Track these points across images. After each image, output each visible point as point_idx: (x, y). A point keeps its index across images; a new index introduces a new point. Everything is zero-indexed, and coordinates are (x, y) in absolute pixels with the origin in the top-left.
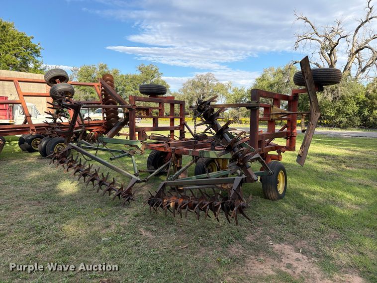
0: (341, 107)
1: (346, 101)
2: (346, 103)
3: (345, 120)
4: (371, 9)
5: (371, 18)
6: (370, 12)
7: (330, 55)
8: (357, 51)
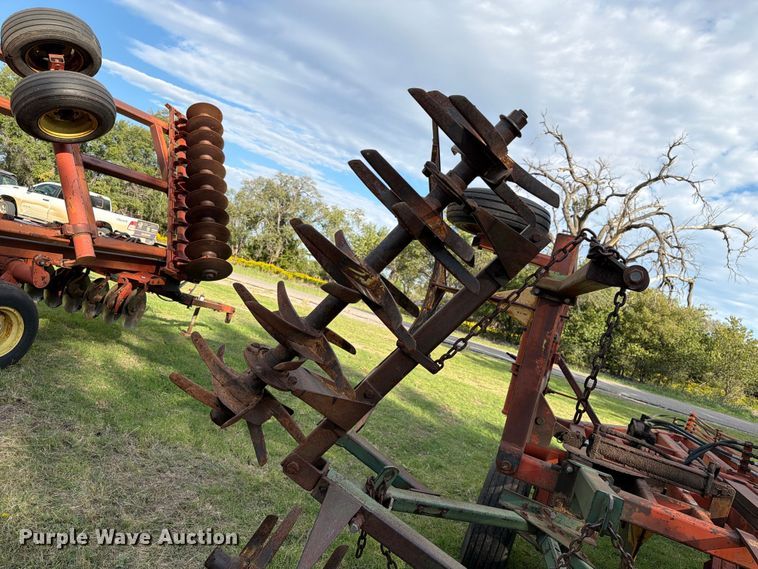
4: (671, 160)
5: (667, 177)
6: (669, 165)
7: (581, 220)
8: (628, 229)
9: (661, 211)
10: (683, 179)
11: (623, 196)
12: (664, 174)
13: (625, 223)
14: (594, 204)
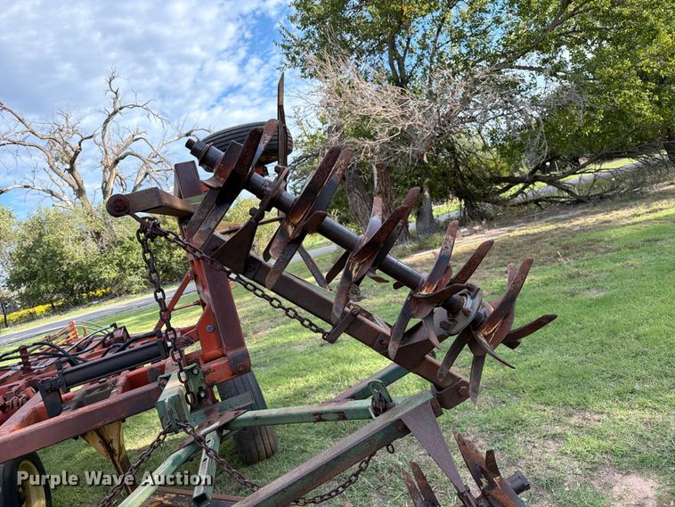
4: (116, 93)
5: (121, 109)
6: (117, 98)
7: (71, 170)
8: (116, 162)
9: (135, 137)
10: (134, 106)
11: (91, 137)
12: (118, 106)
13: (112, 158)
14: (72, 154)
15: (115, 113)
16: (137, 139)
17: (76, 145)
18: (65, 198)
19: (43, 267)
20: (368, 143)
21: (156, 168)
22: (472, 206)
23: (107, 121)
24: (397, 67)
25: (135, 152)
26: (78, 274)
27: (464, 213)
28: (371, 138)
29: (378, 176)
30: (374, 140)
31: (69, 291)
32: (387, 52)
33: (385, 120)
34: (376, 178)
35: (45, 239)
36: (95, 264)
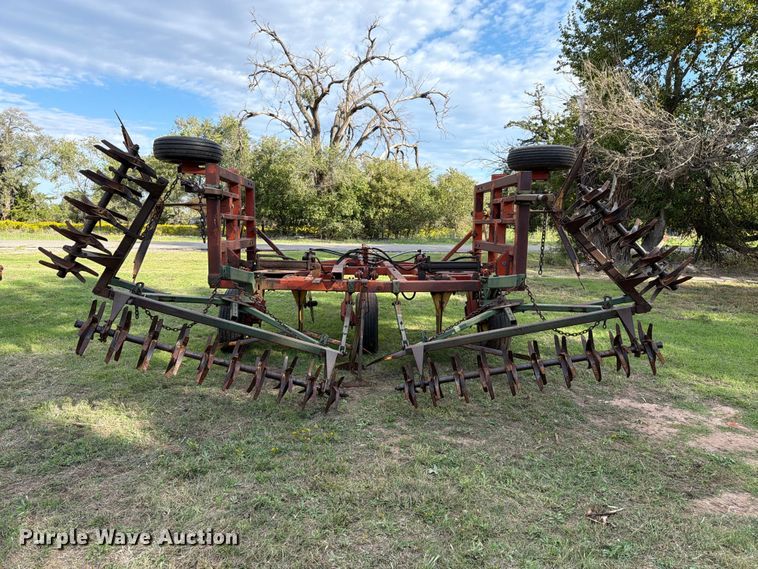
0: (336, 203)
1: (342, 193)
2: (341, 197)
3: (340, 227)
4: (372, 42)
5: (373, 58)
6: (372, 47)
7: (314, 110)
8: (354, 110)
9: (376, 89)
10: (385, 58)
11: (341, 82)
12: (370, 56)
13: (351, 105)
14: (320, 94)
15: (365, 62)
16: (377, 92)
17: (325, 87)
18: (300, 134)
19: (267, 192)
20: (619, 157)
21: (388, 124)
22: (710, 246)
23: (356, 68)
24: (673, 82)
25: (374, 105)
26: (294, 207)
27: (698, 250)
28: (624, 153)
29: (616, 189)
30: (626, 156)
31: (282, 221)
32: (667, 65)
33: (643, 139)
34: (613, 190)
35: (272, 167)
36: (311, 202)
